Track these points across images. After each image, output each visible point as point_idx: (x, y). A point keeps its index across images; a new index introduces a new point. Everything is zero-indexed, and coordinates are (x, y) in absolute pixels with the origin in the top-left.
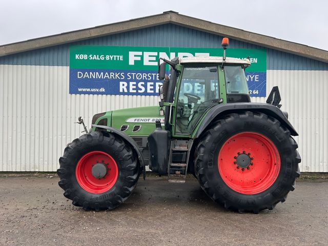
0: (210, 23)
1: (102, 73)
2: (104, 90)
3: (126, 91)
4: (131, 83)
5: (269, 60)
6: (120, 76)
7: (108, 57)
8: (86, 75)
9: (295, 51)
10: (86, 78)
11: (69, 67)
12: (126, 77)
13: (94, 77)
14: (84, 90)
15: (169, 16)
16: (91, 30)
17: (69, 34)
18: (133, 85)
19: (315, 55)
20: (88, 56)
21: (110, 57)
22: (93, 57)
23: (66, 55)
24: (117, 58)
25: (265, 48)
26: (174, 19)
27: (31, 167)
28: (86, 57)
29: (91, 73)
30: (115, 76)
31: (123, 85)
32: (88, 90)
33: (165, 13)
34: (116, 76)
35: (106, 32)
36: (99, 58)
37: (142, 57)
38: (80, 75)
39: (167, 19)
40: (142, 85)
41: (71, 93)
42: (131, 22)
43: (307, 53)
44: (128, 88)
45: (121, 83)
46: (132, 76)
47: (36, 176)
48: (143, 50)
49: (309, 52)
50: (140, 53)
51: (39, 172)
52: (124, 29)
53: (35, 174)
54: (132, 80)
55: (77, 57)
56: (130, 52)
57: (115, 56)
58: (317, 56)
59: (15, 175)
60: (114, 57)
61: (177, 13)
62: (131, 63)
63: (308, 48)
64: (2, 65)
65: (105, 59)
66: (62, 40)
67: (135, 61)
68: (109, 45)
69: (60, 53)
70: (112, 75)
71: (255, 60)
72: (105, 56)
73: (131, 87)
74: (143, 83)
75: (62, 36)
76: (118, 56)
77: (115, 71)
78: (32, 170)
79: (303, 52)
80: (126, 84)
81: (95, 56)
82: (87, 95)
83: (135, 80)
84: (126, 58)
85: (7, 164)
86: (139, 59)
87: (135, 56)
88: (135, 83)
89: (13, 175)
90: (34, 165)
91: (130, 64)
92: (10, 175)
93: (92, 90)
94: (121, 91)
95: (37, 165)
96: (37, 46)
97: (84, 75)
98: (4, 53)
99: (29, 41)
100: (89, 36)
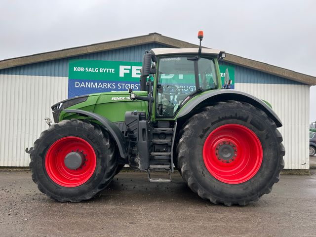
0: (188, 43)
1: (96, 83)
5: (237, 74)
6: (111, 86)
7: (101, 70)
8: (83, 85)
9: (258, 68)
10: (83, 87)
11: (68, 78)
12: (117, 87)
13: (89, 87)
15: (153, 37)
16: (87, 47)
17: (69, 50)
19: (273, 72)
20: (85, 68)
21: (103, 70)
22: (88, 69)
23: (65, 67)
24: (109, 70)
25: (233, 64)
26: (158, 40)
28: (82, 69)
29: (87, 83)
30: (107, 86)
33: (150, 34)
34: (109, 86)
35: (100, 49)
36: (94, 70)
37: (131, 70)
38: (78, 85)
39: (152, 39)
42: (122, 41)
43: (267, 70)
46: (122, 86)
48: (132, 64)
49: (269, 69)
50: (129, 67)
52: (116, 47)
54: (122, 90)
55: (75, 69)
56: (120, 66)
57: (108, 69)
58: (275, 73)
60: (106, 70)
61: (160, 35)
62: (121, 75)
63: (267, 66)
64: (2, 75)
65: (99, 71)
66: (62, 55)
67: (125, 73)
68: (103, 60)
69: (61, 66)
70: (105, 85)
72: (99, 69)
75: (63, 51)
76: (110, 69)
77: (107, 82)
79: (264, 69)
81: (90, 68)
83: (124, 90)
84: (117, 71)
86: (128, 72)
87: (125, 69)
89: (17, 169)
92: (15, 170)
96: (42, 59)
97: (81, 85)
98: (12, 65)
99: (34, 55)
100: (85, 52)
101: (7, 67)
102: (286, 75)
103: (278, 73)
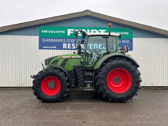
1: (55, 39)
2: (55, 47)
3: (66, 48)
4: (69, 44)
5: (134, 33)
6: (63, 40)
7: (57, 32)
8: (47, 40)
9: (146, 29)
10: (47, 41)
11: (38, 36)
12: (66, 41)
13: (51, 41)
14: (46, 47)
15: (87, 12)
16: (49, 19)
17: (39, 21)
18: (70, 45)
19: (155, 31)
20: (48, 31)
21: (58, 32)
23: (37, 30)
24: (62, 32)
25: (132, 27)
26: (89, 14)
27: (20, 85)
28: (47, 31)
29: (49, 39)
30: (61, 41)
31: (65, 45)
32: (48, 47)
33: (85, 11)
34: (61, 40)
35: (57, 20)
36: (53, 32)
38: (44, 40)
39: (86, 14)
40: (74, 45)
41: (40, 48)
42: (69, 15)
43: (152, 30)
44: (67, 46)
45: (64, 44)
46: (69, 40)
47: (23, 89)
48: (74, 28)
50: (73, 30)
51: (24, 87)
52: (66, 18)
53: (22, 88)
54: (69, 43)
55: (42, 31)
56: (68, 29)
57: (61, 31)
58: (156, 31)
59: (12, 88)
60: (60, 32)
61: (91, 11)
63: (152, 28)
65: (56, 32)
66: (35, 24)
67: (70, 33)
68: (58, 26)
69: (34, 30)
70: (59, 40)
71: (128, 33)
72: (56, 31)
73: (69, 46)
74: (74, 44)
75: (36, 21)
76: (62, 31)
77: (61, 38)
78: (21, 86)
79: (150, 30)
80: (66, 44)
81: (51, 31)
82: (47, 50)
83: (70, 43)
84: (66, 32)
85: (8, 83)
86: (72, 32)
87: (70, 31)
88: (70, 44)
89: (11, 88)
90: (22, 84)
91: (68, 35)
92: (10, 89)
93: (50, 47)
94: (64, 48)
95: (23, 84)
96: (24, 26)
97: (46, 40)
98: (7, 29)
99: (19, 24)
100: (48, 21)
101: (4, 31)
102: (162, 33)
103: (158, 32)
